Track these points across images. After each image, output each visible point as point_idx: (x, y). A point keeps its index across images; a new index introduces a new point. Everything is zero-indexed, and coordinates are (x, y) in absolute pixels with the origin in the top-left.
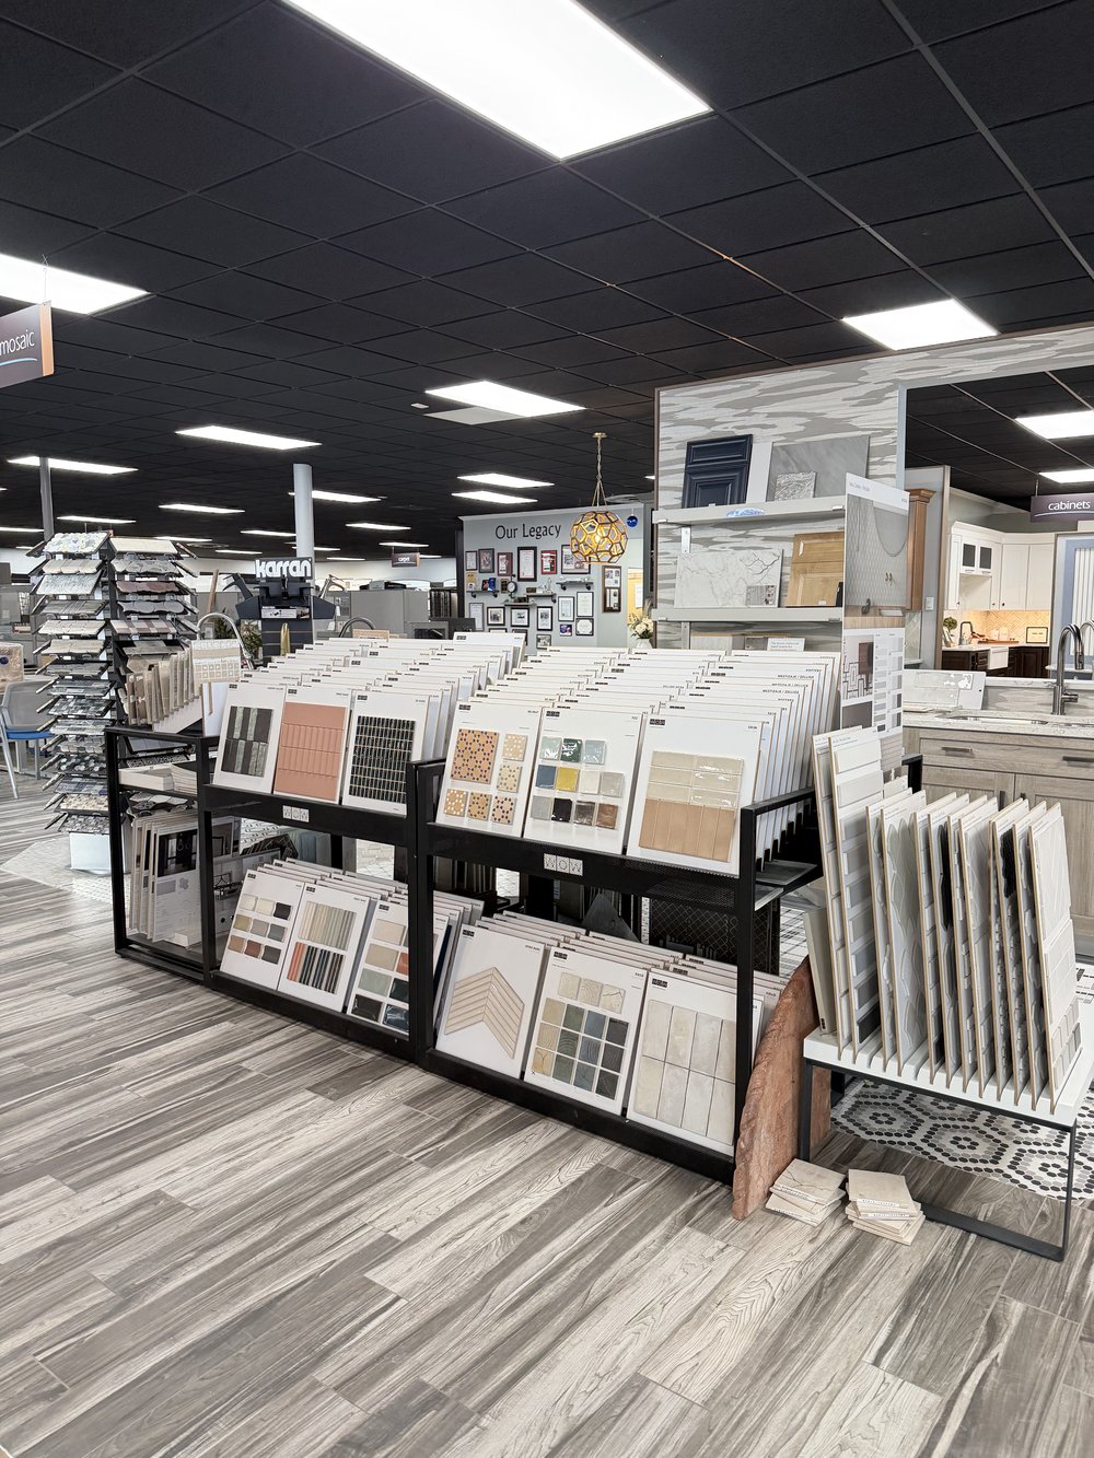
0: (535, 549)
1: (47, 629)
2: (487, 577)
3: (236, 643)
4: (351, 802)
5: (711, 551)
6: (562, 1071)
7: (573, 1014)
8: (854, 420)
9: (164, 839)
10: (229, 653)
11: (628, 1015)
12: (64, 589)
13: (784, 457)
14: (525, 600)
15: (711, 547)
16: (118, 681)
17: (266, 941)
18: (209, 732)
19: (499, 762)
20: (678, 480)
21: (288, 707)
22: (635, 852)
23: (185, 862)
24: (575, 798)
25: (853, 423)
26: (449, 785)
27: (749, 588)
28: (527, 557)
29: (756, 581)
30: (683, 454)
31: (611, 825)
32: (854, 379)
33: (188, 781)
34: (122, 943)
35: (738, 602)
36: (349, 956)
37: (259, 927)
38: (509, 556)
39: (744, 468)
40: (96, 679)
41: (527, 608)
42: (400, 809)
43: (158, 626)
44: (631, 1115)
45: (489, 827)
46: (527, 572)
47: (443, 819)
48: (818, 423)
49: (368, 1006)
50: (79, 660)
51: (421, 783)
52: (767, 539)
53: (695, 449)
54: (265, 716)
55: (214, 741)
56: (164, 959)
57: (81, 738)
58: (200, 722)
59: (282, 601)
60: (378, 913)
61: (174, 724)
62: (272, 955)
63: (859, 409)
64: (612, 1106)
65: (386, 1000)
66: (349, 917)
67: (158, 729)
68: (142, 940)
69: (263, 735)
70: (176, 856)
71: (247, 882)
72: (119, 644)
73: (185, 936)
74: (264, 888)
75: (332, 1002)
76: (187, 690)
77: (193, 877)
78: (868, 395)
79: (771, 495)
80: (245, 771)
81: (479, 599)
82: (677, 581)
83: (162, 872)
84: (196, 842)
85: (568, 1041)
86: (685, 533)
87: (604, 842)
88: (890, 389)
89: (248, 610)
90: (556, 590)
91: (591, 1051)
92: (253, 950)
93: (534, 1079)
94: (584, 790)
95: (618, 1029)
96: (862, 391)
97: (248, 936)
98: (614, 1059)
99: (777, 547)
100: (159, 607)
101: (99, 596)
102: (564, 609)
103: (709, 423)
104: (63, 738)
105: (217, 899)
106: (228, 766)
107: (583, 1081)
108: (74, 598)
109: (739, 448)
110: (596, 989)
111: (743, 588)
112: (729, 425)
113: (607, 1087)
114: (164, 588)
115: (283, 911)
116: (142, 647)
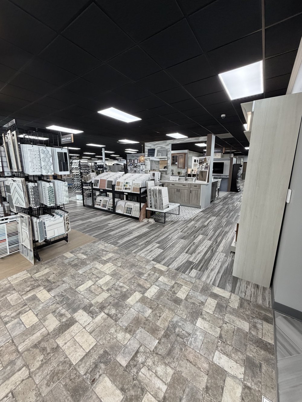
0: (137, 159)
1: (73, 171)
2: (130, 163)
3: (95, 173)
4: (107, 189)
6: (127, 213)
7: (128, 208)
9: (88, 194)
10: (94, 174)
11: (132, 207)
12: (75, 167)
13: (158, 151)
14: (136, 166)
16: (82, 177)
17: (99, 204)
18: (92, 182)
19: (121, 184)
20: (147, 153)
21: (100, 179)
22: (132, 192)
23: (90, 196)
24: (127, 187)
25: (165, 148)
26: (116, 187)
28: (136, 160)
31: (130, 190)
32: (166, 143)
33: (90, 188)
34: (84, 205)
36: (107, 204)
37: (98, 202)
38: (134, 160)
39: (154, 152)
40: (79, 177)
41: (136, 167)
42: (111, 189)
43: (86, 171)
44: (132, 216)
45: (120, 191)
46: (136, 162)
47: (115, 190)
48: (162, 148)
49: (109, 209)
50: (77, 175)
51: (113, 187)
53: (149, 150)
54: (98, 180)
55: (93, 183)
56: (89, 207)
57: (77, 184)
58: (91, 181)
59: (100, 168)
60: (110, 200)
61: (89, 182)
62: (100, 205)
64: (131, 215)
65: (111, 208)
66: (107, 201)
67: (87, 182)
68: (86, 205)
69: (98, 182)
70: (89, 196)
71: (97, 199)
72: (81, 173)
73: (90, 204)
74: (99, 199)
75: (106, 209)
76: (90, 178)
77: (91, 198)
78: (167, 145)
79: (157, 156)
80: (96, 186)
81: (129, 166)
83: (88, 197)
84: (92, 194)
85: (127, 210)
87: (129, 191)
88: (169, 144)
89: (96, 169)
90: (140, 165)
91: (129, 211)
92: (98, 205)
93: (124, 214)
94: (128, 187)
95: (131, 209)
97: (97, 203)
98: (131, 211)
100: (86, 169)
101: (79, 167)
102: (141, 167)
103: (150, 147)
104: (75, 184)
105: (94, 200)
106: (95, 186)
107: (128, 213)
108: (76, 168)
109: (154, 150)
110: (130, 205)
112: (153, 147)
113: (130, 214)
114: (86, 166)
115: (101, 201)
116: (84, 173)
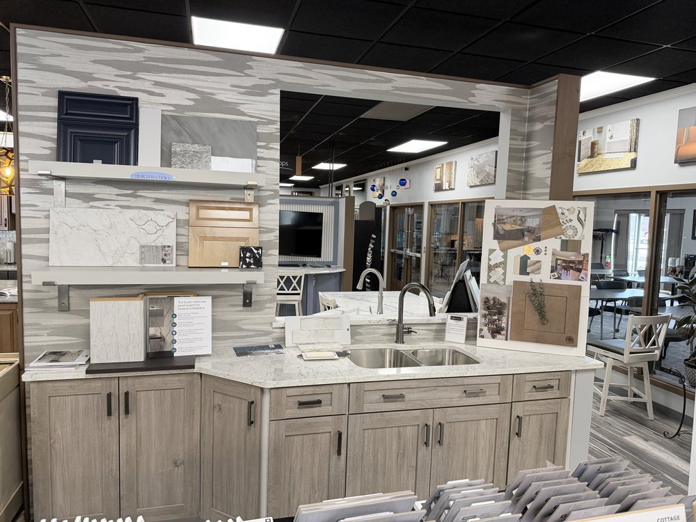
5: (92, 207)
8: (242, 106)
13: (173, 125)
15: (91, 204)
25: (241, 108)
27: (142, 247)
29: (149, 240)
30: (54, 102)
32: (241, 70)
35: (133, 261)
39: (132, 130)
48: (206, 101)
52: (157, 200)
53: (70, 100)
63: (245, 97)
78: (254, 87)
79: (166, 161)
82: (51, 236)
86: (60, 186)
88: (274, 87)
96: (248, 82)
99: (171, 210)
103: (86, 77)
109: (124, 108)
111: (136, 248)
112: (110, 83)
